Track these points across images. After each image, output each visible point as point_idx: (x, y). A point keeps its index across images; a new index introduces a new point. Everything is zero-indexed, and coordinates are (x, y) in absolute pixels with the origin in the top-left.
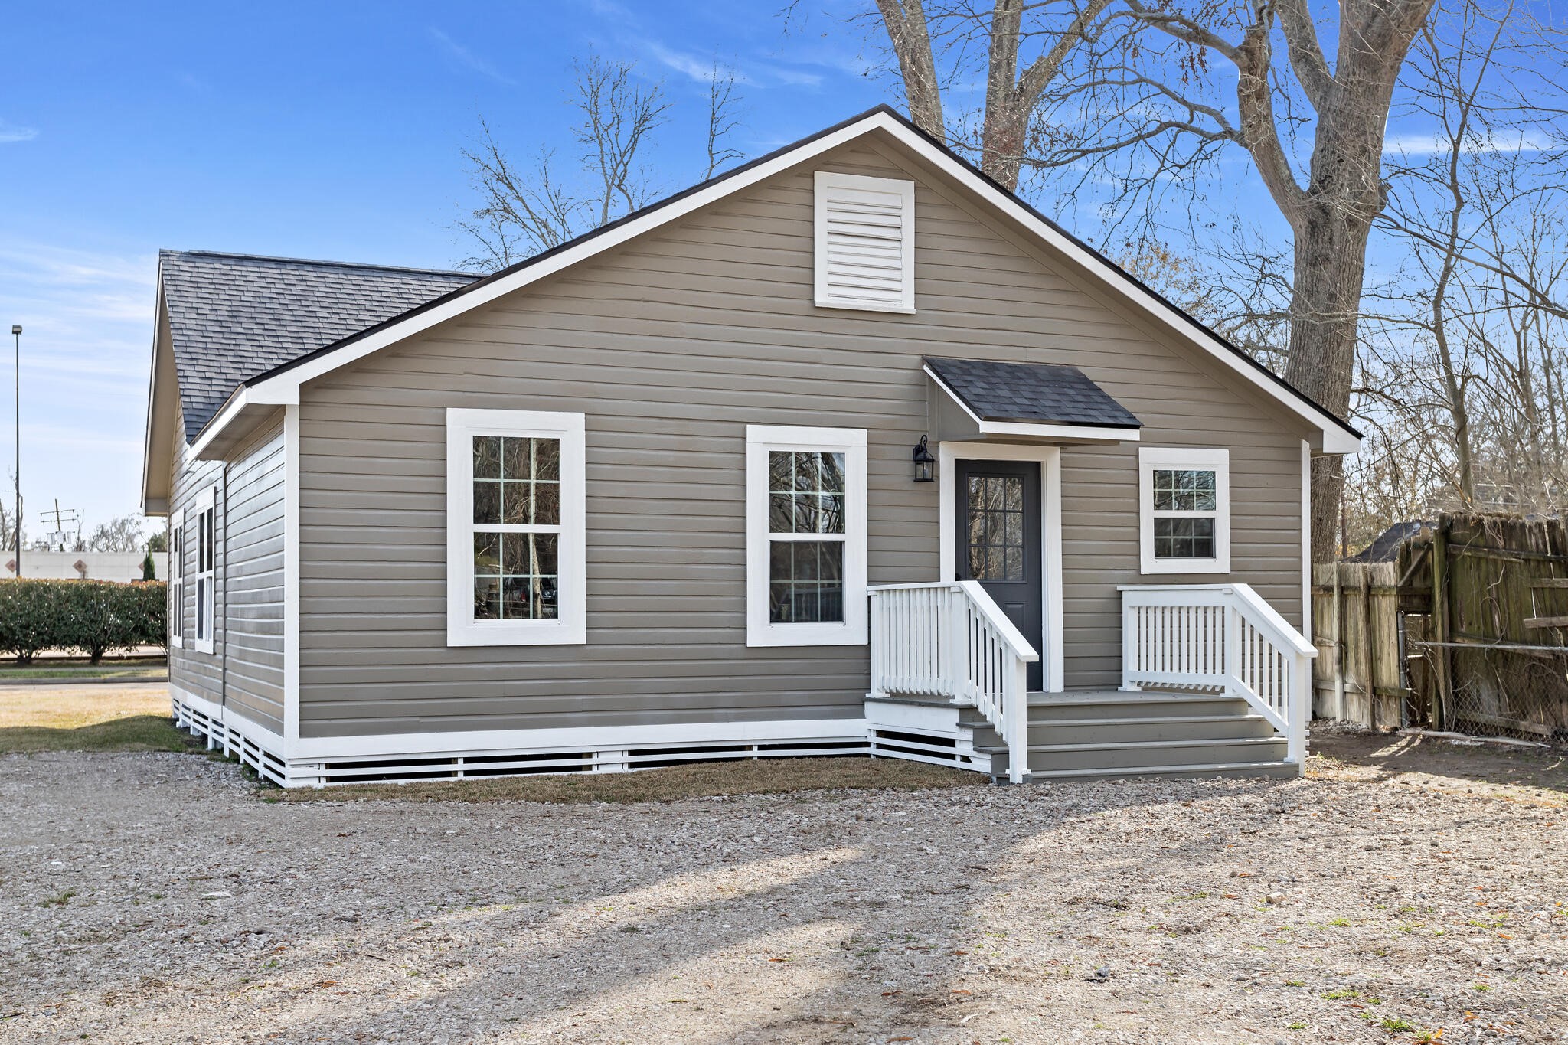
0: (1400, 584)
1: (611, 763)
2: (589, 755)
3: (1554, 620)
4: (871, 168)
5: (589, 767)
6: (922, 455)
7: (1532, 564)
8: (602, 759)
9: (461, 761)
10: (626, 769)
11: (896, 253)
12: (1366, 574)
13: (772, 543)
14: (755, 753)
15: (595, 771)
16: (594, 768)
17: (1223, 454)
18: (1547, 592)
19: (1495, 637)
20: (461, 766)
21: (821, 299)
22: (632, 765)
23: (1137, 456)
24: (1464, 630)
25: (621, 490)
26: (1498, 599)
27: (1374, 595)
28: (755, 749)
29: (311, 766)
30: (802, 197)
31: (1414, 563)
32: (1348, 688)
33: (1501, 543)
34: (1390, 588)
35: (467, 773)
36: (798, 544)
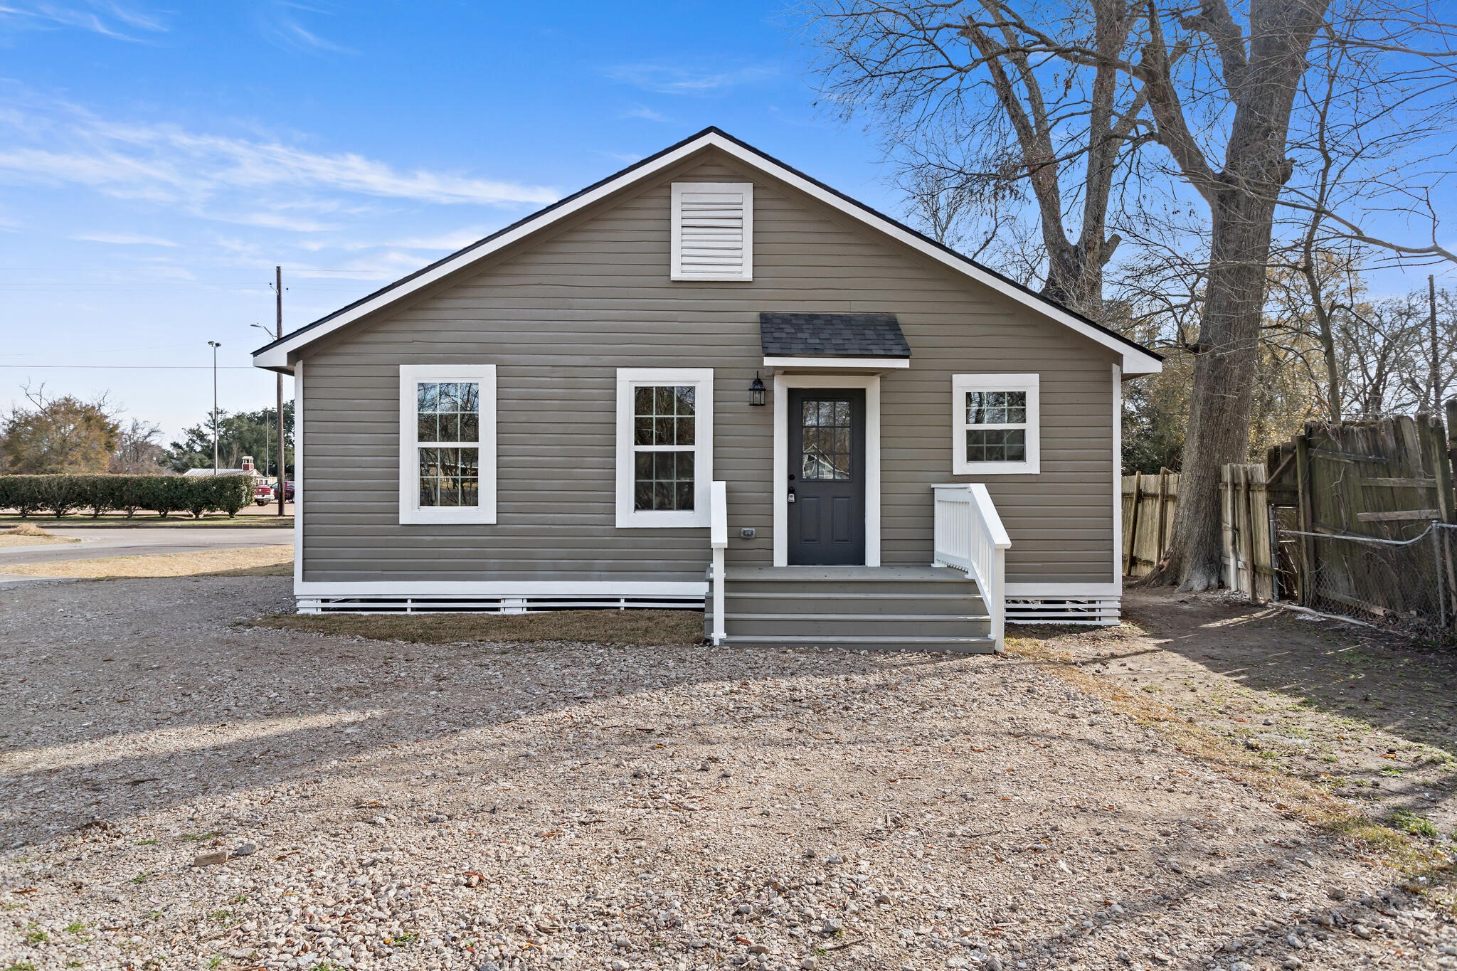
0: (1269, 482)
1: (515, 608)
2: (497, 601)
3: (1381, 515)
4: (720, 176)
5: (497, 609)
6: (760, 386)
7: (1362, 465)
8: (508, 603)
9: (409, 601)
10: (525, 611)
11: (739, 237)
12: (1246, 473)
13: (636, 453)
14: (622, 604)
15: (502, 612)
16: (502, 610)
17: (1035, 378)
18: (1374, 489)
19: (1342, 527)
20: (409, 605)
21: (676, 274)
22: (529, 609)
23: (951, 381)
24: (1322, 521)
25: (523, 417)
26: (1342, 495)
27: (1253, 491)
28: (623, 601)
29: (312, 600)
30: (663, 202)
31: (1283, 464)
32: (1240, 564)
33: (1340, 446)
34: (1262, 485)
35: (413, 609)
36: (658, 454)
